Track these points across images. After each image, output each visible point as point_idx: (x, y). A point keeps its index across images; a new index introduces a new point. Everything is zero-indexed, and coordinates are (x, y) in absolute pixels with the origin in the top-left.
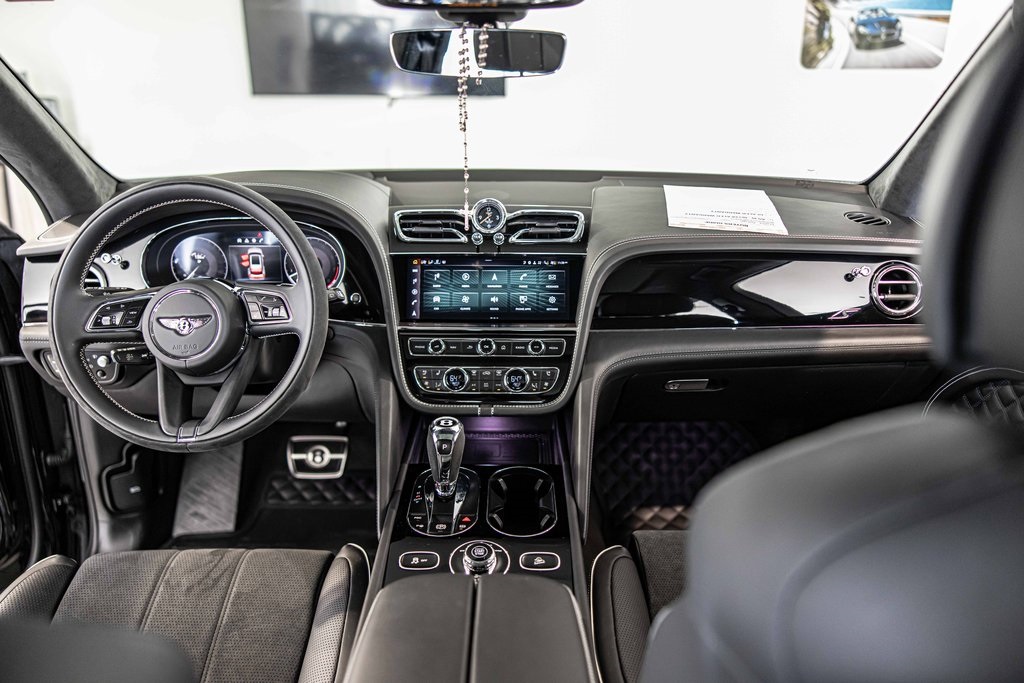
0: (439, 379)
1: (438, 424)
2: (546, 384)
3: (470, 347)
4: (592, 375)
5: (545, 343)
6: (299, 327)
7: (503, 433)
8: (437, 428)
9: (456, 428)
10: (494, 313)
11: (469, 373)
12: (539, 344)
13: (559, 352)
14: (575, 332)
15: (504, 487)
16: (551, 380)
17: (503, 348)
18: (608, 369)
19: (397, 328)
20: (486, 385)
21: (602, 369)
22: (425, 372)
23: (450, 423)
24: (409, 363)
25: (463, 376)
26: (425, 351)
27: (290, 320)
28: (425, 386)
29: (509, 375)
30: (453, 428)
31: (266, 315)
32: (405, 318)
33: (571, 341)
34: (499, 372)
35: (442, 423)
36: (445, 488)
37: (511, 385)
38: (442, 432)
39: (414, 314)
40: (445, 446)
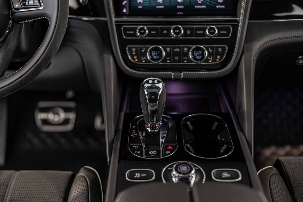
0: (144, 54)
1: (148, 82)
2: (219, 57)
3: (165, 32)
4: (251, 50)
5: (218, 28)
6: (48, 12)
8: (147, 85)
9: (160, 85)
10: (180, 10)
11: (165, 50)
12: (214, 29)
13: (227, 35)
14: (238, 22)
15: (191, 127)
16: (222, 55)
17: (188, 32)
18: (261, 47)
19: (114, 19)
20: (177, 58)
21: (257, 46)
22: (134, 50)
23: (156, 81)
24: (123, 43)
25: (161, 53)
26: (134, 35)
27: (42, 8)
28: (134, 60)
29: (193, 52)
30: (158, 85)
31: (24, 4)
32: (119, 13)
33: (236, 28)
34: (186, 49)
35: (150, 82)
36: (153, 128)
37: (194, 58)
38: (150, 88)
39: (125, 11)
40: (153, 97)
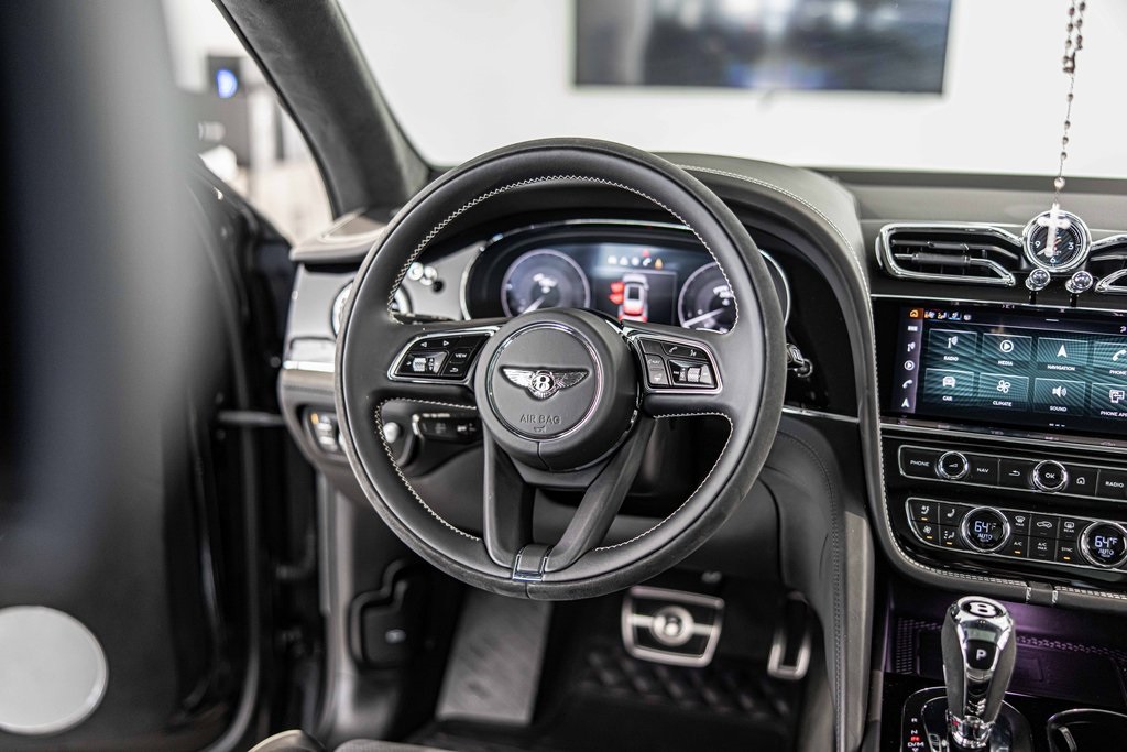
0: (953, 525)
1: (967, 607)
3: (1016, 473)
6: (733, 404)
7: (1040, 637)
8: (963, 616)
9: (1002, 622)
10: (1058, 417)
11: (1013, 522)
15: (1071, 744)
17: (1081, 481)
19: (880, 425)
20: (1042, 546)
22: (926, 509)
23: (991, 611)
24: (897, 491)
25: (1000, 525)
26: (930, 472)
27: (717, 391)
28: (924, 535)
29: (1091, 536)
30: (995, 621)
31: (676, 378)
32: (891, 410)
34: (1069, 526)
35: (975, 608)
36: (971, 733)
37: (1095, 553)
38: (974, 625)
39: (906, 403)
40: (981, 654)
